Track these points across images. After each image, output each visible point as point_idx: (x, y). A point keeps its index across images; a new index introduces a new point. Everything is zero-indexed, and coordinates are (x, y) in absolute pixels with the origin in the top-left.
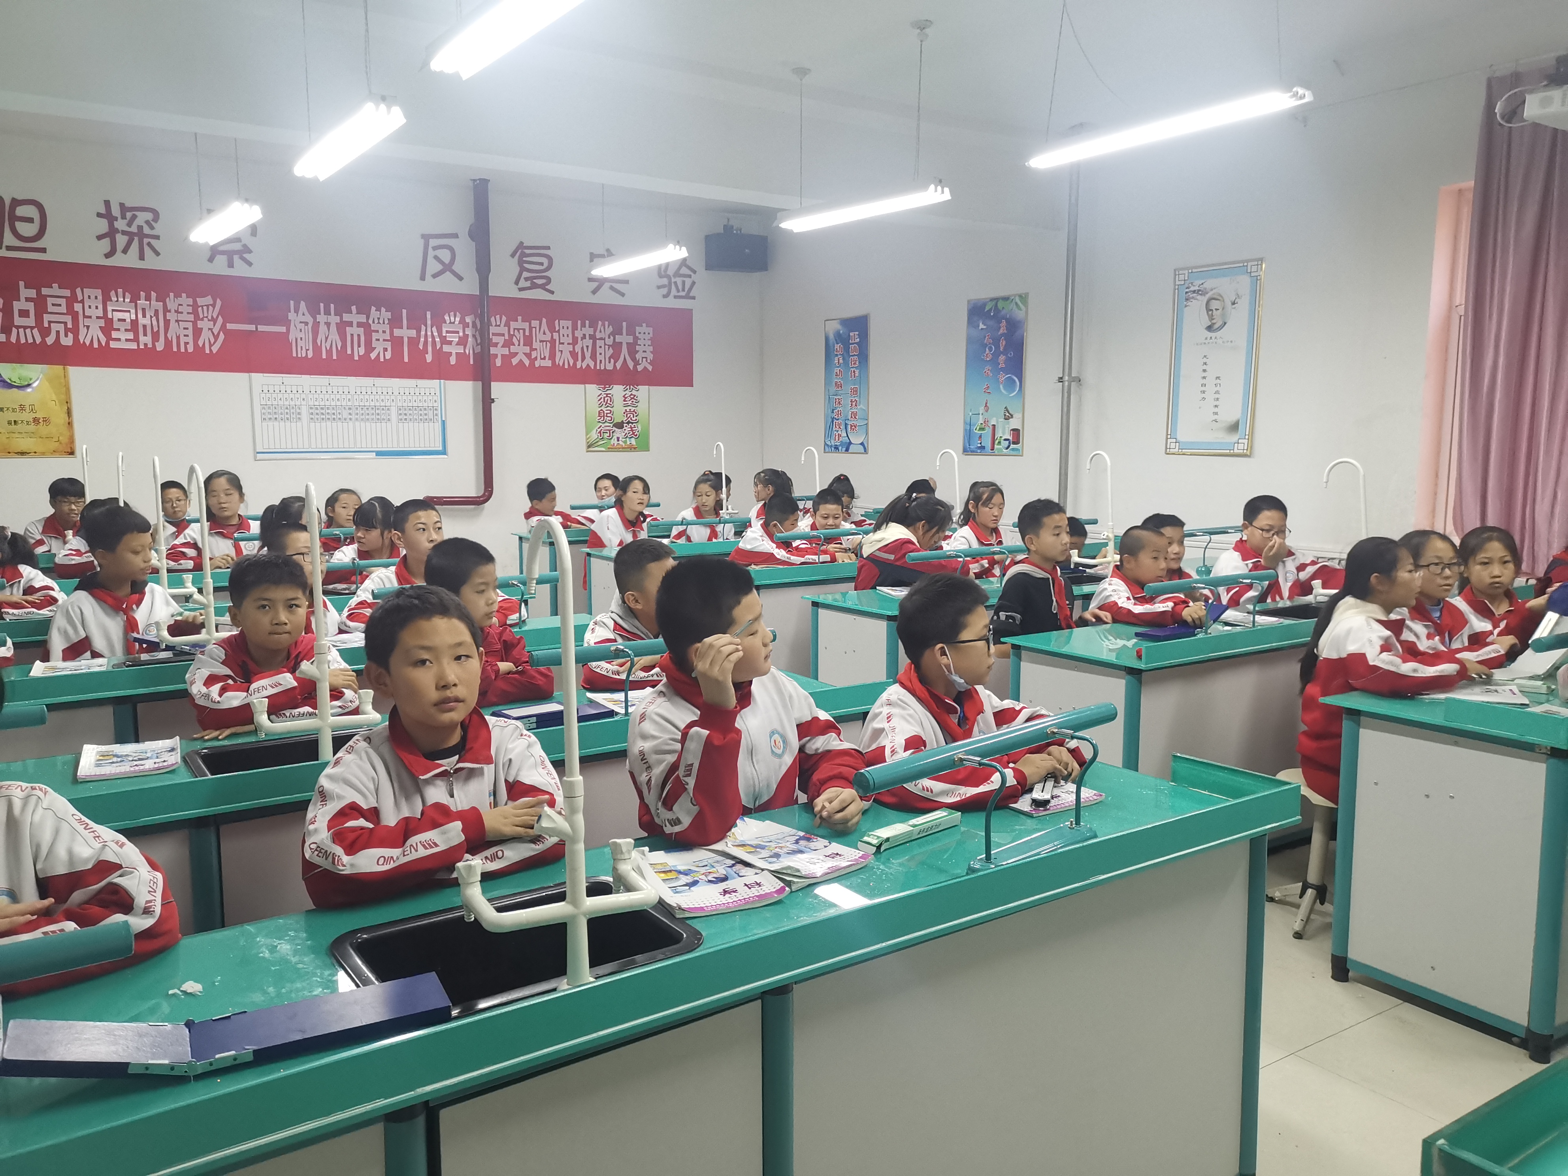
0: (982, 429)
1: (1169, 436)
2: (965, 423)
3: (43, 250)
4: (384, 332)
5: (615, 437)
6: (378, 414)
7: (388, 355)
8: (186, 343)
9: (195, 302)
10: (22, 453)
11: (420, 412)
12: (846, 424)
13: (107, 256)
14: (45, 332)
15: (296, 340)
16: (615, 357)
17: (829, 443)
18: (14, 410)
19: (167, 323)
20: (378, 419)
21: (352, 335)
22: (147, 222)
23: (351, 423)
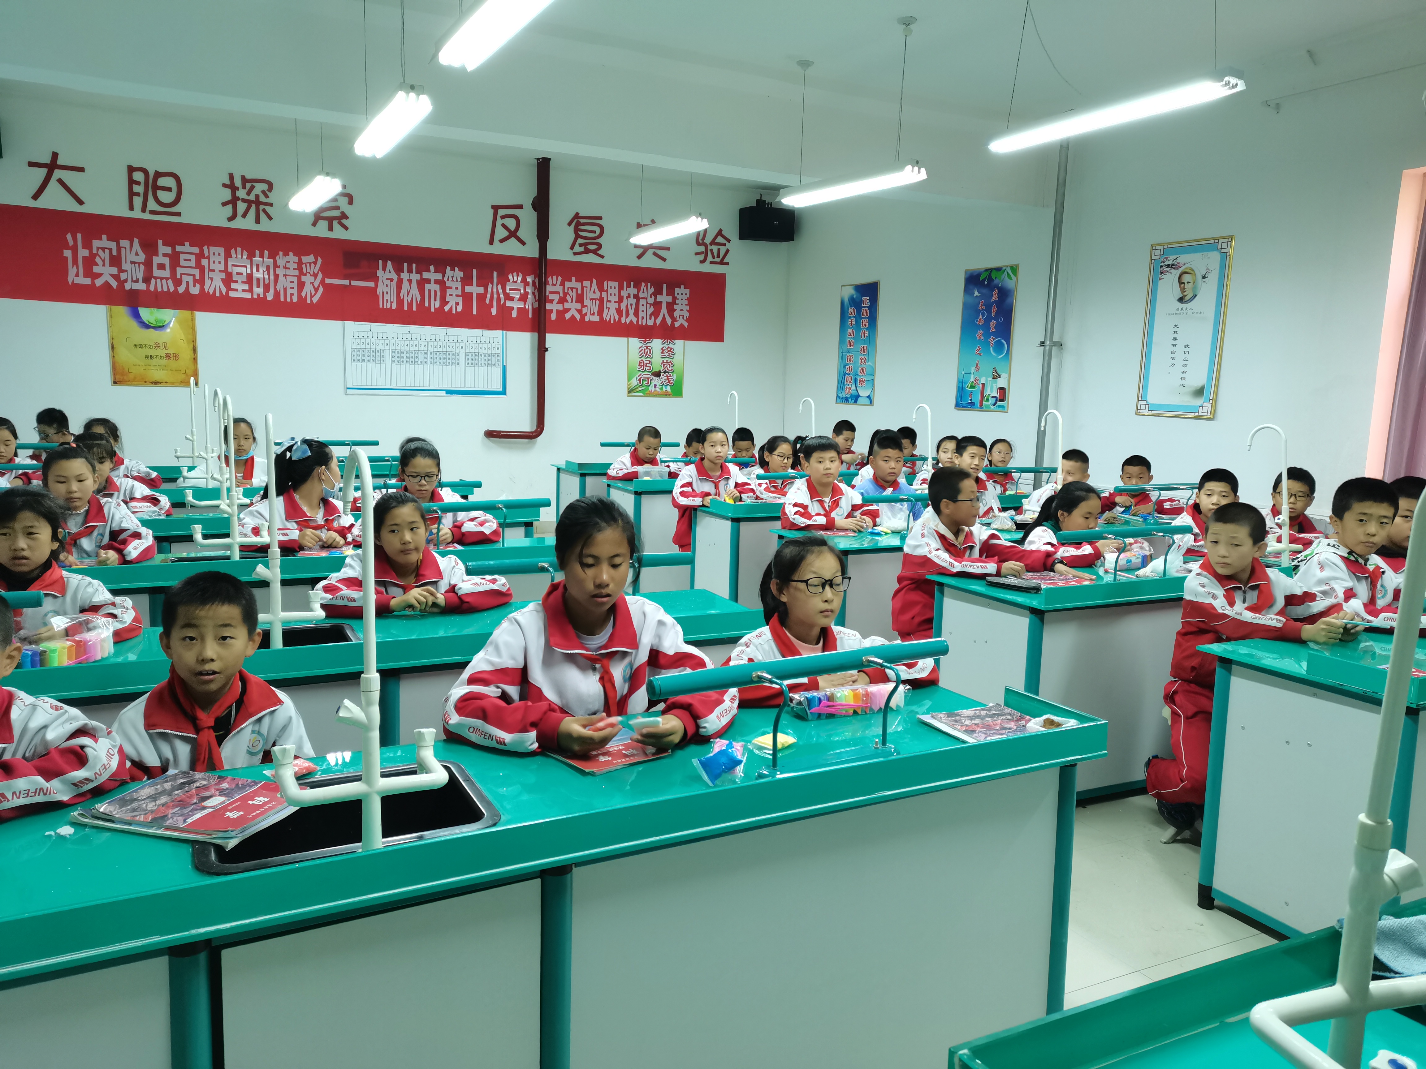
0: (972, 387)
1: (1140, 399)
2: (958, 381)
3: (178, 214)
4: (457, 288)
5: (653, 385)
6: (449, 359)
7: (460, 308)
8: (292, 295)
9: (300, 260)
10: (156, 383)
11: (485, 358)
12: (856, 380)
13: (230, 219)
14: (178, 282)
15: (383, 293)
16: (656, 314)
17: (840, 395)
18: (150, 347)
19: (276, 276)
20: (449, 363)
21: (430, 291)
22: (263, 192)
23: (426, 366)
